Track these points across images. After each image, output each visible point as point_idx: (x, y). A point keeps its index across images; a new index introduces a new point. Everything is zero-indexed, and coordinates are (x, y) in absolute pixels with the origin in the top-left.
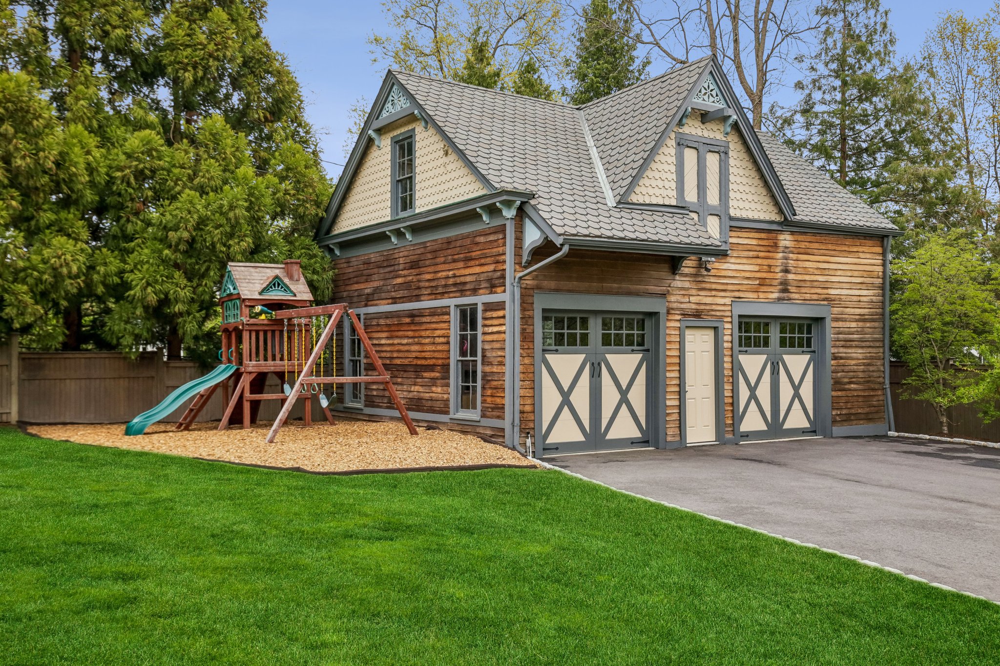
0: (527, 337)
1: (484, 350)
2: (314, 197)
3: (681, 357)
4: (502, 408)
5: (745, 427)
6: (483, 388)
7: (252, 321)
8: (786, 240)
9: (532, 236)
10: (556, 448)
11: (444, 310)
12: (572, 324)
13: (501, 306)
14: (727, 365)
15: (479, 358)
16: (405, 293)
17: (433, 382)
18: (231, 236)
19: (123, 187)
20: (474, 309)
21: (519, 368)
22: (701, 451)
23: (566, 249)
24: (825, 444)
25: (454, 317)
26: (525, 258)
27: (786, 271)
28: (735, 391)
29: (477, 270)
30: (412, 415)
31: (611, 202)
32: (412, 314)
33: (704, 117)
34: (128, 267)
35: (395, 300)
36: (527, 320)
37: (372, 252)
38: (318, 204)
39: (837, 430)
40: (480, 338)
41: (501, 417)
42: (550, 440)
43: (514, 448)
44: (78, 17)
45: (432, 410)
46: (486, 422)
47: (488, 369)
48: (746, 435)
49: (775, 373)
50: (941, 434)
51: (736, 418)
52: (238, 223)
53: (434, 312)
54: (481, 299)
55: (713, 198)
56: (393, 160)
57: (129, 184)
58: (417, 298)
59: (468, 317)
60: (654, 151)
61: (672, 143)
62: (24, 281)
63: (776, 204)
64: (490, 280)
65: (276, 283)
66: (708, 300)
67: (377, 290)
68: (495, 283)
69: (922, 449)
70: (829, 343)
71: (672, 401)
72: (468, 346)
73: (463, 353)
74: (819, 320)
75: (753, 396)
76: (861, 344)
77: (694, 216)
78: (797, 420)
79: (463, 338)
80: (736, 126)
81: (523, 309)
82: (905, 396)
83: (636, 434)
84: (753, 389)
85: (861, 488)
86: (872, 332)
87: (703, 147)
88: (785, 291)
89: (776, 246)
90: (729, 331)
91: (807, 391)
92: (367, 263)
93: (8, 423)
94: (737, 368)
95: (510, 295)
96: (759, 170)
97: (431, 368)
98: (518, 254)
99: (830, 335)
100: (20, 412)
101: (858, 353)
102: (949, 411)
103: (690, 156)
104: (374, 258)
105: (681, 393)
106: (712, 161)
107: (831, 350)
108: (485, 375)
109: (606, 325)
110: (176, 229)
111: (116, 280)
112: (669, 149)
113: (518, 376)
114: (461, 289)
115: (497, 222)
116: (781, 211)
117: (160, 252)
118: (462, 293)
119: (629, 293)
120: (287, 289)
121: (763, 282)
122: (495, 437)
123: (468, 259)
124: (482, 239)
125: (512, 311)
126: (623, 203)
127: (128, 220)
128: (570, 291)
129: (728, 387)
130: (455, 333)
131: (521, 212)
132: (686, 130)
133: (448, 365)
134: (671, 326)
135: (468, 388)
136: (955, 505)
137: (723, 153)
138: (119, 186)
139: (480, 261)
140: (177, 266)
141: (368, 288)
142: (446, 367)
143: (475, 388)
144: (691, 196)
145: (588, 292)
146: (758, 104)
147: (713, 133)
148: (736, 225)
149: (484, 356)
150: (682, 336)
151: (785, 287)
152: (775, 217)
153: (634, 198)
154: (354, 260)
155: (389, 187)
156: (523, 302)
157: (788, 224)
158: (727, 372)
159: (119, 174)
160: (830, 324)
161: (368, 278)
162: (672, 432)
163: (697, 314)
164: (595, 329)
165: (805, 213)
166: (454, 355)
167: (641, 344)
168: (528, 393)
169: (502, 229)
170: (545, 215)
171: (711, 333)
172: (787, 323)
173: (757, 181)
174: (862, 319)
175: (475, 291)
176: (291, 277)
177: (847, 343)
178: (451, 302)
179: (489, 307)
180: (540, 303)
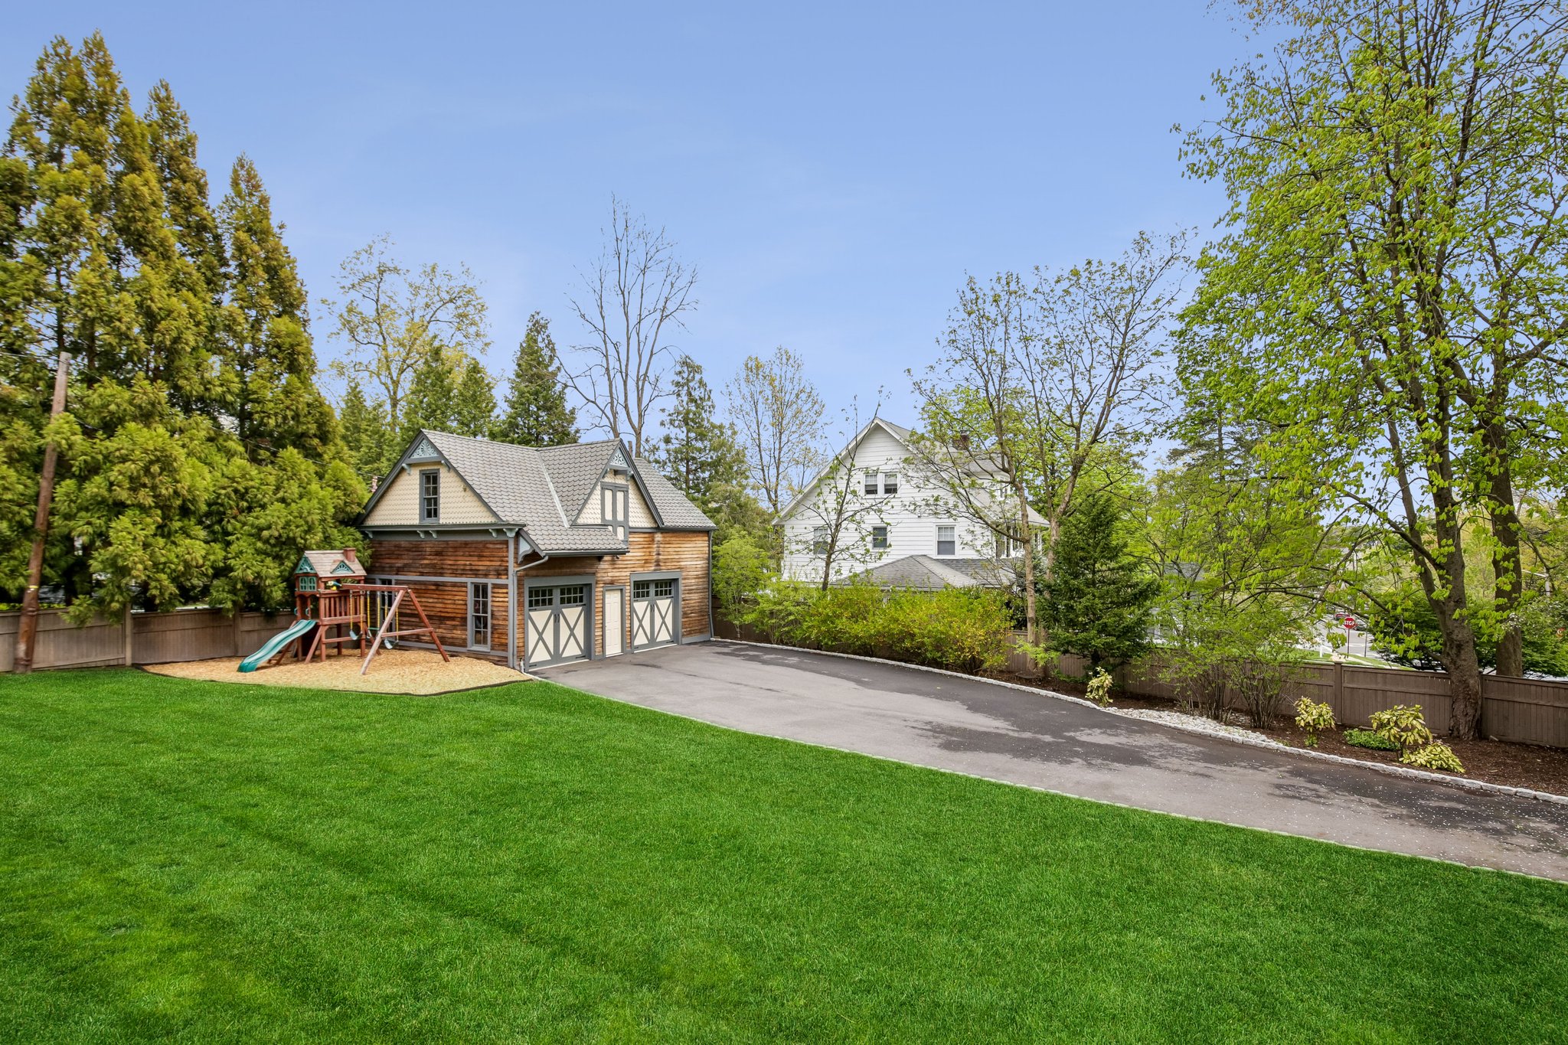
0: (520, 604)
1: (492, 611)
2: (357, 500)
3: (603, 607)
4: (506, 645)
5: (637, 643)
6: (492, 633)
7: (327, 591)
8: (658, 537)
9: (525, 548)
10: (535, 665)
11: (464, 585)
12: (544, 594)
13: (506, 586)
14: (628, 610)
15: (489, 615)
16: (431, 570)
17: (455, 627)
18: (307, 532)
19: (226, 500)
20: (485, 586)
21: (516, 622)
22: (614, 659)
23: (547, 558)
24: (679, 650)
25: (470, 590)
26: (520, 559)
27: (659, 554)
28: (631, 624)
29: (488, 563)
30: (444, 648)
31: (567, 525)
32: (437, 584)
33: (616, 472)
34: (230, 555)
35: (422, 574)
36: (520, 594)
37: (403, 541)
38: (359, 504)
39: (686, 640)
40: (490, 604)
41: (506, 650)
42: (532, 661)
43: (514, 668)
44: (187, 379)
45: (453, 644)
46: (494, 653)
47: (495, 622)
48: (637, 648)
49: (652, 610)
50: (736, 638)
51: (632, 638)
52: (313, 523)
53: (454, 585)
54: (490, 581)
55: (620, 517)
56: (421, 484)
57: (229, 498)
58: (441, 575)
59: (481, 591)
60: (590, 494)
61: (599, 488)
62: (163, 571)
63: (653, 518)
64: (497, 571)
65: (343, 565)
66: (618, 574)
67: (405, 565)
68: (502, 572)
69: (726, 650)
70: (680, 592)
71: (598, 633)
72: (481, 606)
73: (477, 611)
74: (676, 580)
75: (641, 625)
76: (696, 591)
77: (610, 528)
78: (664, 636)
79: (477, 603)
80: (633, 477)
81: (519, 588)
82: (720, 618)
83: (579, 653)
84: (640, 621)
85: (697, 680)
86: (702, 583)
87: (615, 489)
88: (658, 565)
89: (653, 541)
90: (629, 590)
91: (669, 620)
92: (398, 546)
93: (123, 666)
94: (633, 610)
95: (511, 581)
96: (644, 499)
97: (453, 619)
98: (516, 558)
99: (681, 588)
100: (133, 657)
101: (695, 596)
102: (741, 627)
103: (608, 494)
104: (403, 544)
105: (603, 628)
106: (620, 496)
107: (681, 596)
108: (493, 625)
109: (562, 593)
110: (269, 527)
111: (221, 564)
112: (598, 491)
113: (516, 627)
114: (475, 573)
115: (502, 538)
116: (656, 522)
117: (254, 544)
118: (477, 575)
119: (576, 574)
120: (349, 568)
121: (647, 562)
122: (502, 661)
123: (480, 556)
124: (491, 546)
125: (512, 589)
126: (574, 525)
127: (228, 522)
128: (544, 576)
129: (628, 622)
130: (470, 599)
131: (518, 534)
132: (606, 480)
133: (466, 618)
134: (598, 590)
135: (479, 632)
136: (735, 686)
137: (626, 492)
138: (223, 499)
139: (491, 558)
140: (268, 555)
141: (399, 563)
142: (464, 620)
143: (485, 633)
144: (609, 516)
145: (553, 575)
146: (638, 434)
147: (620, 481)
148: (633, 531)
149: (492, 615)
150: (604, 596)
151: (658, 563)
152: (654, 526)
153: (580, 521)
154: (385, 544)
155: (418, 501)
156: (518, 584)
157: (660, 528)
158: (628, 614)
159: (223, 492)
160: (681, 582)
161: (399, 557)
162: (598, 649)
163: (612, 583)
164: (557, 596)
165: (668, 522)
166: (470, 612)
167: (581, 601)
168: (521, 636)
169: (506, 543)
170: (533, 538)
171: (619, 593)
172: (658, 583)
173: (644, 506)
174: (697, 577)
175: (486, 576)
176: (349, 560)
177: (690, 591)
178: (469, 581)
179: (495, 586)
180: (529, 584)
